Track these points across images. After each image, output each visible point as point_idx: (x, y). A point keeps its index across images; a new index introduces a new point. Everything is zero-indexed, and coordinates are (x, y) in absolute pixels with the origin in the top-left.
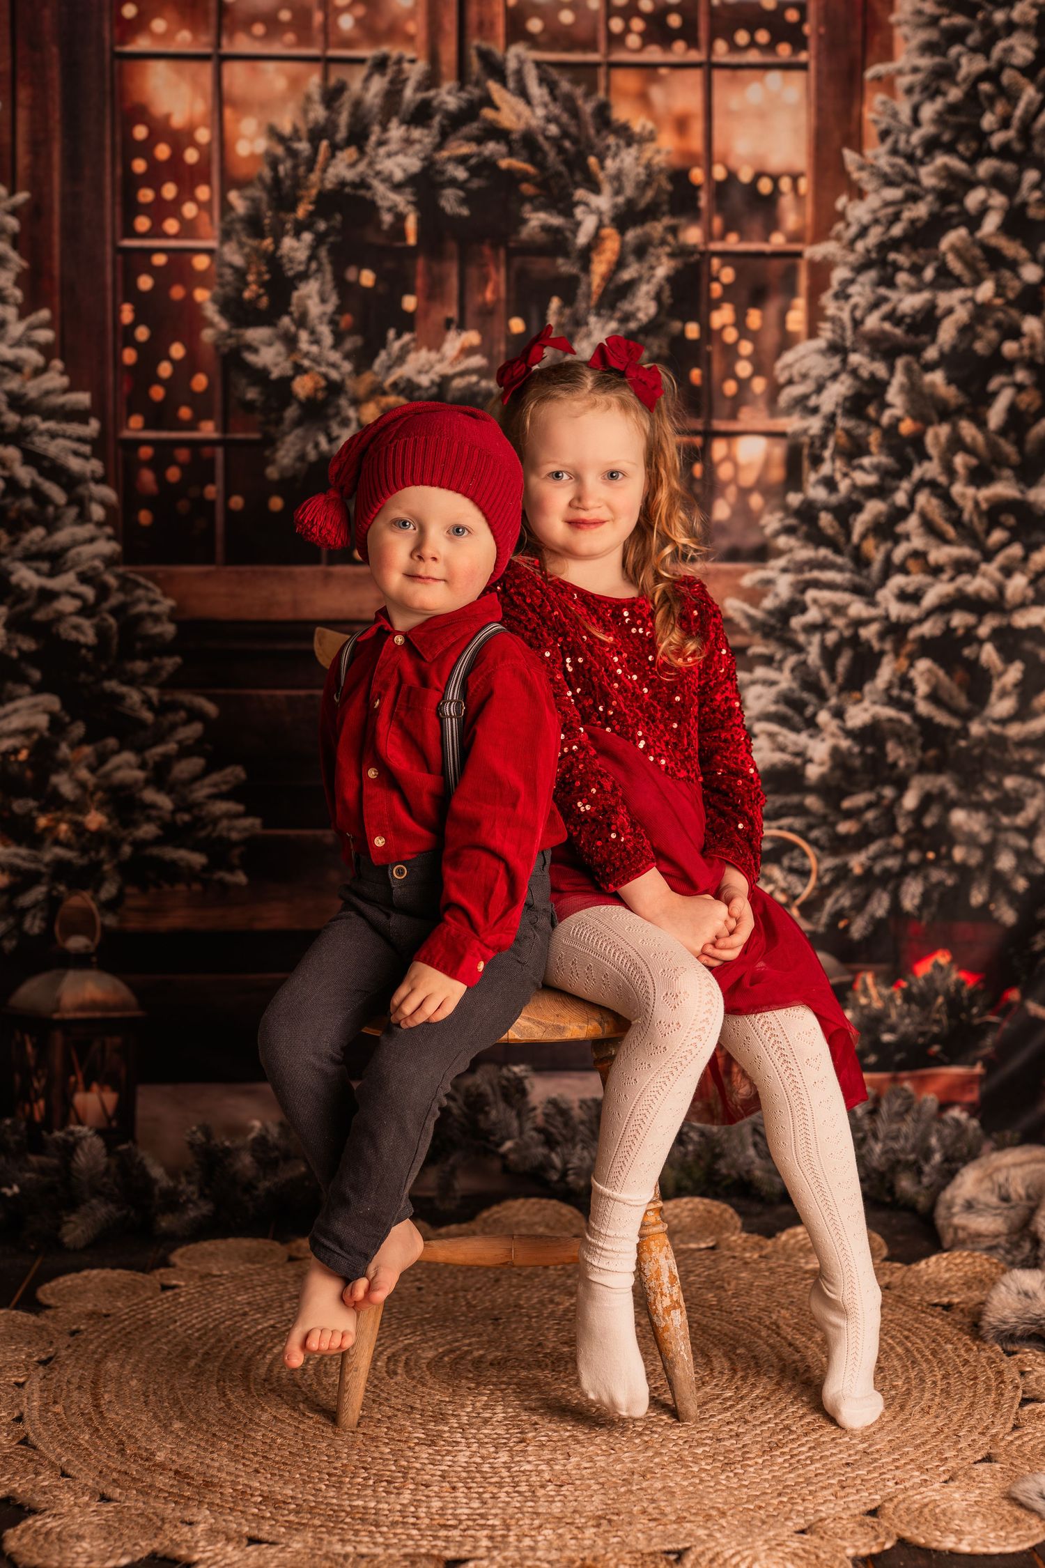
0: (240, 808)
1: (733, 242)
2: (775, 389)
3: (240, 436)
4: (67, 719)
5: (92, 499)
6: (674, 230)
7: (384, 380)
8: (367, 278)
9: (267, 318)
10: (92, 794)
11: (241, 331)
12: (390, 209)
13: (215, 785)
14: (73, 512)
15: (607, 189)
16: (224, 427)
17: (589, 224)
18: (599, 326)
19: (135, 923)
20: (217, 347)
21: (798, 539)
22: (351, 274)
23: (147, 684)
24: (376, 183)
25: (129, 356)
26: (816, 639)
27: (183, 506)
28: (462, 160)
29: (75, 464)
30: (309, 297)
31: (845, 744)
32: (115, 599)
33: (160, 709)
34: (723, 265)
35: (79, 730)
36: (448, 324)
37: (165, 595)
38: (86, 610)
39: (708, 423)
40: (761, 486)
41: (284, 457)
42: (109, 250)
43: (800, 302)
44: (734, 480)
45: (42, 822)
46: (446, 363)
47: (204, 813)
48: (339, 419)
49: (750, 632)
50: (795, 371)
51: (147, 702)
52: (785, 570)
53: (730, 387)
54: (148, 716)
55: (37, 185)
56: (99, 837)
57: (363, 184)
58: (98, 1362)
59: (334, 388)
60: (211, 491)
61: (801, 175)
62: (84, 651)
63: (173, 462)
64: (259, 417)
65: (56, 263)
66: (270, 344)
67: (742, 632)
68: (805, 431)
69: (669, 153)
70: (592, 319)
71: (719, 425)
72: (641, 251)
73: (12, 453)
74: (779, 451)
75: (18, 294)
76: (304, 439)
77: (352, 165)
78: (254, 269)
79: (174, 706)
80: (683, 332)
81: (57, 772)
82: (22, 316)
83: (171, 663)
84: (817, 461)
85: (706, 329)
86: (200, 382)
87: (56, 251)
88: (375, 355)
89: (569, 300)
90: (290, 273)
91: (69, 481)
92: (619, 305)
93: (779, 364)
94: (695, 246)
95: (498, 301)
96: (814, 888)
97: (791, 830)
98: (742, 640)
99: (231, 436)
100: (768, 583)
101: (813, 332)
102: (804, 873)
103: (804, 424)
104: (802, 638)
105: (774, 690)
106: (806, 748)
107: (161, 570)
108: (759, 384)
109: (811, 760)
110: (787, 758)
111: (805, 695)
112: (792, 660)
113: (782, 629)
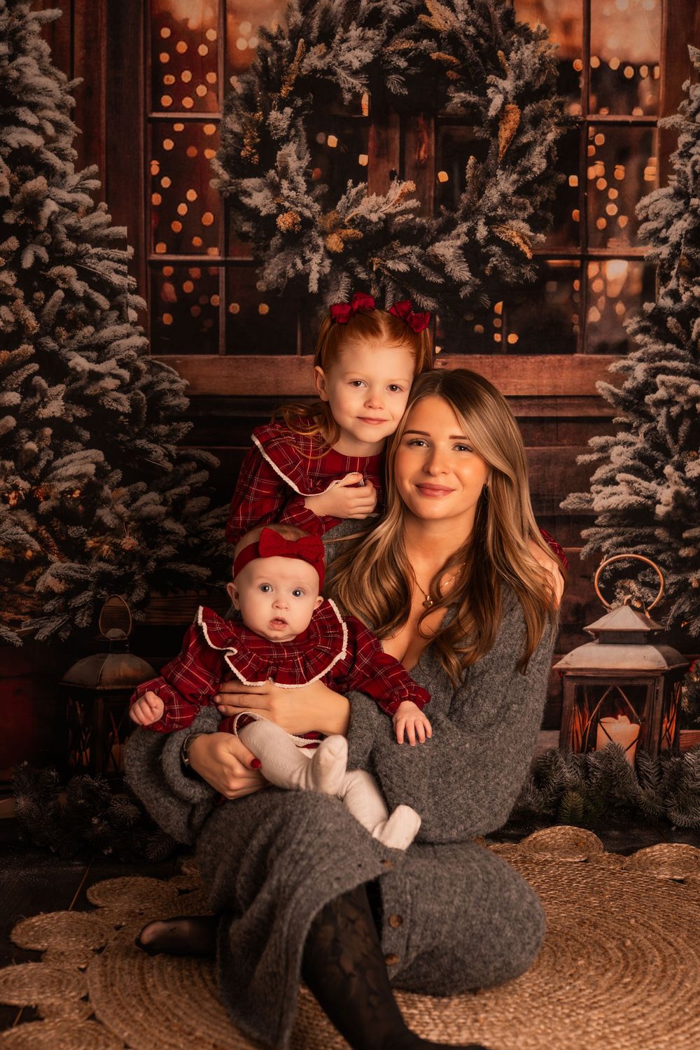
1: (604, 115)
2: (635, 224)
3: (237, 258)
4: (109, 468)
5: (128, 305)
6: (560, 106)
7: (344, 217)
8: (333, 141)
9: (257, 172)
10: (127, 523)
11: (239, 181)
12: (349, 90)
13: (216, 517)
14: (115, 314)
15: (511, 74)
16: (226, 252)
17: (498, 101)
18: (504, 177)
19: (157, 619)
20: (220, 192)
21: (651, 337)
22: (320, 138)
23: (167, 442)
24: (339, 70)
25: (156, 199)
26: (664, 411)
27: (195, 311)
28: (403, 53)
29: (116, 279)
30: (289, 155)
31: (684, 490)
32: (145, 379)
33: (178, 461)
34: (597, 132)
35: (117, 476)
36: (392, 175)
37: (181, 376)
38: (124, 388)
39: (585, 249)
40: (624, 297)
41: (269, 274)
42: (142, 119)
43: (654, 160)
44: (604, 292)
45: (90, 543)
46: (391, 204)
47: (209, 538)
48: (310, 246)
49: (615, 406)
50: (650, 211)
51: (168, 455)
52: (640, 360)
53: (602, 223)
54: (168, 466)
55: (89, 72)
56: (132, 555)
57: (329, 71)
59: (307, 223)
60: (216, 300)
61: (657, 64)
62: (122, 417)
63: (188, 277)
64: (252, 245)
65: (103, 131)
66: (260, 190)
67: (609, 406)
68: (657, 256)
69: (557, 47)
70: (499, 172)
71: (593, 251)
72: (536, 121)
73: (70, 271)
74: (637, 271)
75: (75, 152)
76: (285, 261)
77: (322, 57)
78: (248, 135)
79: (187, 459)
80: (567, 181)
81: (101, 507)
82: (77, 170)
83: (185, 427)
84: (666, 278)
85: (583, 179)
86: (208, 218)
87: (103, 121)
88: (338, 198)
89: (481, 158)
90: (276, 138)
91: (112, 292)
92: (519, 162)
93: (638, 206)
94: (576, 117)
95: (429, 158)
96: (662, 597)
97: (644, 554)
98: (606, 412)
99: (229, 259)
100: (629, 369)
101: (663, 183)
102: (654, 586)
103: (657, 251)
104: (653, 410)
105: (631, 449)
106: (656, 492)
107: (179, 358)
108: (623, 221)
109: (659, 502)
110: (641, 499)
111: (655, 453)
112: (646, 427)
113: (638, 404)
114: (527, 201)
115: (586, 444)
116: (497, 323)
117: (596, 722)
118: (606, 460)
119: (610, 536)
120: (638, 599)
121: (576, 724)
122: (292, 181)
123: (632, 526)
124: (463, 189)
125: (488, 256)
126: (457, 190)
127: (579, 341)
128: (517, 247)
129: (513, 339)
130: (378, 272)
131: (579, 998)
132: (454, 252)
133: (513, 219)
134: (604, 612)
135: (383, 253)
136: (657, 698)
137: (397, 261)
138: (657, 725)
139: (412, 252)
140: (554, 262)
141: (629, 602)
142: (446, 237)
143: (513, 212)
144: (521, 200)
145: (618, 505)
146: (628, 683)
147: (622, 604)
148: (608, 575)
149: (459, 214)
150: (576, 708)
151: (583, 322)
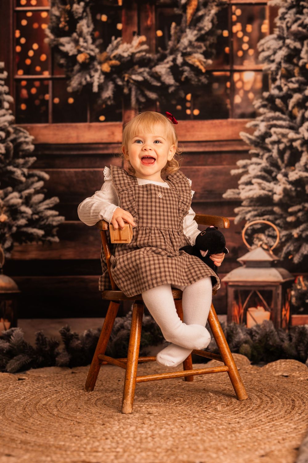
0: (57, 213)
2: (257, 53)
3: (58, 76)
5: (4, 100)
7: (111, 55)
8: (104, 18)
9: (68, 34)
10: (2, 208)
11: (58, 39)
13: (48, 204)
16: (52, 73)
18: (190, 32)
19: (17, 256)
20: (50, 45)
21: (268, 109)
22: (98, 17)
23: (23, 167)
25: (18, 49)
26: (276, 147)
27: (37, 102)
30: (83, 25)
31: (289, 187)
32: (12, 137)
33: (28, 176)
34: (237, 8)
36: (134, 34)
37: (30, 134)
38: (2, 141)
39: (232, 66)
40: (252, 90)
42: (11, 11)
43: (267, 21)
44: (242, 88)
46: (134, 48)
47: (43, 215)
48: (94, 69)
49: (250, 144)
50: (265, 47)
52: (262, 121)
53: (240, 53)
54: (23, 179)
56: (4, 224)
59: (92, 58)
60: (48, 97)
63: (33, 86)
64: (65, 69)
66: (69, 43)
67: (247, 145)
68: (269, 69)
70: (188, 30)
71: (236, 67)
72: (205, 4)
74: (259, 77)
76: (81, 77)
78: (63, 16)
79: (32, 176)
80: (222, 34)
83: (32, 160)
84: (274, 80)
85: (231, 32)
86: (44, 57)
88: (107, 46)
89: (178, 24)
90: (76, 17)
92: (198, 25)
93: (259, 44)
94: (226, 2)
95: (152, 24)
96: (279, 243)
97: (268, 220)
98: (245, 148)
99: (54, 77)
100: (256, 126)
101: (271, 32)
102: (274, 237)
103: (269, 66)
104: (270, 147)
105: (260, 167)
106: (273, 188)
107: (29, 125)
108: (251, 52)
109: (275, 193)
110: (266, 192)
111: (272, 168)
112: (266, 155)
113: (262, 143)
114: (202, 44)
115: (235, 164)
116: (188, 105)
117: (246, 310)
118: (246, 172)
119: (250, 211)
120: (266, 244)
121: (235, 311)
122: (84, 38)
123: (261, 205)
124: (170, 40)
125: (183, 71)
126: (167, 40)
127: (230, 113)
128: (197, 67)
129: (196, 112)
130: (128, 82)
132: (166, 70)
133: (196, 52)
134: (247, 251)
135: (130, 71)
136: (278, 297)
137: (137, 75)
138: (279, 312)
139: (145, 71)
140: (216, 74)
141: (261, 246)
142: (162, 63)
143: (195, 50)
144: (199, 44)
145: (253, 195)
146: (262, 289)
147: (258, 247)
148: (249, 232)
149: (168, 52)
150: (234, 302)
151: (232, 103)
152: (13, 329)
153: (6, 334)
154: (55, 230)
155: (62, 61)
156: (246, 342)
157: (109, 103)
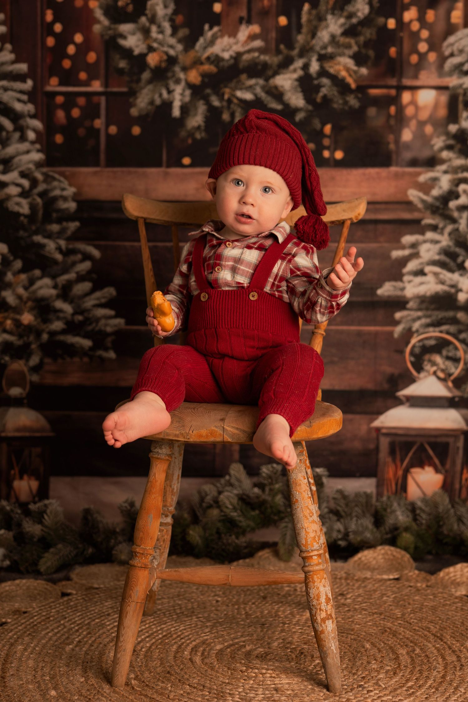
0: (112, 313)
2: (443, 59)
3: (115, 90)
4: (12, 258)
5: (28, 127)
7: (201, 56)
9: (132, 18)
10: (26, 303)
11: (117, 26)
13: (98, 299)
14: (17, 135)
16: (106, 84)
18: (333, 21)
19: (49, 380)
20: (102, 36)
21: (455, 153)
23: (58, 238)
26: (465, 215)
27: (81, 132)
29: (18, 107)
30: (157, 4)
32: (41, 187)
33: (67, 253)
35: (18, 264)
36: (241, 20)
37: (70, 185)
38: (24, 194)
39: (400, 80)
40: (432, 120)
41: (141, 102)
43: (459, 5)
44: (415, 116)
46: (240, 45)
47: (91, 315)
48: (174, 79)
49: (423, 210)
50: (455, 48)
52: (446, 172)
53: (414, 59)
54: (59, 257)
56: (29, 329)
58: (12, 645)
59: (172, 61)
60: (99, 123)
62: (22, 218)
63: (76, 105)
64: (127, 78)
66: (133, 34)
67: (418, 210)
68: (461, 86)
70: (329, 17)
71: (407, 82)
74: (444, 98)
76: (153, 91)
79: (73, 252)
80: (386, 24)
81: (5, 289)
83: (73, 226)
84: (467, 104)
85: (400, 22)
86: (92, 57)
88: (197, 40)
89: (314, 5)
91: (14, 117)
92: (346, 8)
93: (445, 44)
95: (271, 6)
96: (463, 370)
97: (448, 333)
98: (416, 215)
99: (110, 90)
100: (435, 180)
102: (456, 360)
103: (459, 81)
104: (456, 214)
105: (437, 246)
106: (458, 282)
107: (68, 170)
108: (432, 57)
109: (461, 290)
110: (445, 288)
111: (458, 250)
112: (449, 228)
113: (443, 209)
114: (352, 41)
115: (398, 241)
116: (326, 142)
117: (406, 472)
118: (416, 255)
119: (419, 318)
120: (443, 371)
121: (390, 472)
122: (159, 26)
123: (438, 309)
124: (299, 32)
125: (319, 87)
126: (294, 32)
127: (394, 157)
128: (343, 80)
129: (339, 155)
130: (229, 101)
131: (366, 698)
132: (292, 84)
133: (342, 55)
134: (412, 380)
135: (233, 84)
136: (458, 453)
137: (244, 91)
138: (458, 475)
139: (257, 82)
140: (374, 92)
141: (435, 373)
142: (285, 71)
143: (340, 50)
144: (347, 40)
145: (426, 293)
146: (433, 440)
147: (429, 374)
148: (417, 350)
149: (295, 52)
150: (389, 460)
151: (397, 141)
152: (46, 502)
153: (37, 510)
154: (109, 340)
155: (122, 64)
156: (407, 529)
157: (198, 136)
